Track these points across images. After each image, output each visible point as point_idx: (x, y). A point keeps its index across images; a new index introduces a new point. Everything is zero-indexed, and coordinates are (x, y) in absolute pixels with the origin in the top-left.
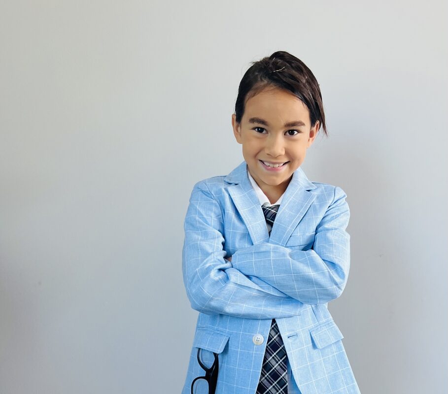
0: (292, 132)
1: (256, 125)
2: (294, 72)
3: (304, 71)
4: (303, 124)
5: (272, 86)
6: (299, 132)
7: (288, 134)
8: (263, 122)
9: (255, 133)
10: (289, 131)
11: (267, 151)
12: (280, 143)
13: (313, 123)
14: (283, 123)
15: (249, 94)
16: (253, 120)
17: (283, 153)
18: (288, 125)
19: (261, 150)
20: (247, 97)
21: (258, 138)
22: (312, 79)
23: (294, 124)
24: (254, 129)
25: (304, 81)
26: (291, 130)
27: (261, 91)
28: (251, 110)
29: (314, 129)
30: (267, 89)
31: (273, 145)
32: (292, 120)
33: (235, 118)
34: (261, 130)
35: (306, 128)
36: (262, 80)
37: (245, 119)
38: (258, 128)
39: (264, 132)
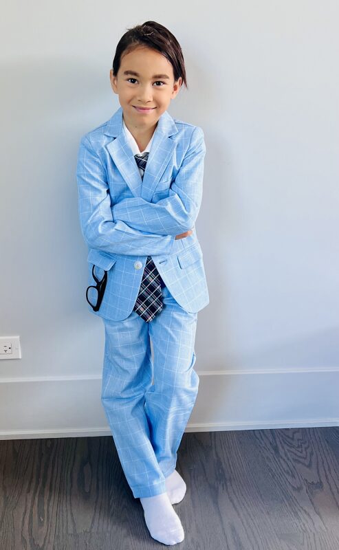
0: (159, 83)
1: (130, 76)
2: (161, 37)
3: (169, 36)
4: (168, 78)
5: (143, 46)
6: (164, 83)
7: (155, 84)
8: (135, 74)
9: (129, 83)
10: (156, 82)
11: (139, 98)
12: (149, 91)
13: (176, 78)
14: (151, 75)
15: (124, 52)
16: (127, 73)
17: (152, 100)
18: (156, 77)
19: (134, 97)
20: (123, 55)
21: (131, 87)
22: (175, 43)
23: (160, 77)
24: (128, 80)
25: (169, 43)
26: (158, 81)
27: (134, 49)
28: (125, 65)
29: (177, 83)
30: (138, 48)
31: (142, 93)
32: (158, 73)
33: (112, 72)
34: (133, 81)
35: (170, 80)
36: (134, 41)
37: (121, 72)
38: (131, 79)
39: (136, 82)
